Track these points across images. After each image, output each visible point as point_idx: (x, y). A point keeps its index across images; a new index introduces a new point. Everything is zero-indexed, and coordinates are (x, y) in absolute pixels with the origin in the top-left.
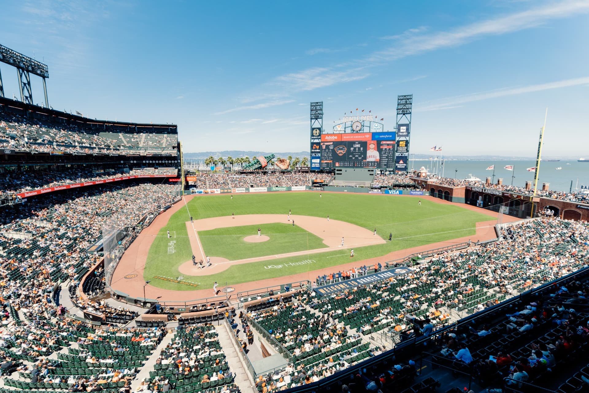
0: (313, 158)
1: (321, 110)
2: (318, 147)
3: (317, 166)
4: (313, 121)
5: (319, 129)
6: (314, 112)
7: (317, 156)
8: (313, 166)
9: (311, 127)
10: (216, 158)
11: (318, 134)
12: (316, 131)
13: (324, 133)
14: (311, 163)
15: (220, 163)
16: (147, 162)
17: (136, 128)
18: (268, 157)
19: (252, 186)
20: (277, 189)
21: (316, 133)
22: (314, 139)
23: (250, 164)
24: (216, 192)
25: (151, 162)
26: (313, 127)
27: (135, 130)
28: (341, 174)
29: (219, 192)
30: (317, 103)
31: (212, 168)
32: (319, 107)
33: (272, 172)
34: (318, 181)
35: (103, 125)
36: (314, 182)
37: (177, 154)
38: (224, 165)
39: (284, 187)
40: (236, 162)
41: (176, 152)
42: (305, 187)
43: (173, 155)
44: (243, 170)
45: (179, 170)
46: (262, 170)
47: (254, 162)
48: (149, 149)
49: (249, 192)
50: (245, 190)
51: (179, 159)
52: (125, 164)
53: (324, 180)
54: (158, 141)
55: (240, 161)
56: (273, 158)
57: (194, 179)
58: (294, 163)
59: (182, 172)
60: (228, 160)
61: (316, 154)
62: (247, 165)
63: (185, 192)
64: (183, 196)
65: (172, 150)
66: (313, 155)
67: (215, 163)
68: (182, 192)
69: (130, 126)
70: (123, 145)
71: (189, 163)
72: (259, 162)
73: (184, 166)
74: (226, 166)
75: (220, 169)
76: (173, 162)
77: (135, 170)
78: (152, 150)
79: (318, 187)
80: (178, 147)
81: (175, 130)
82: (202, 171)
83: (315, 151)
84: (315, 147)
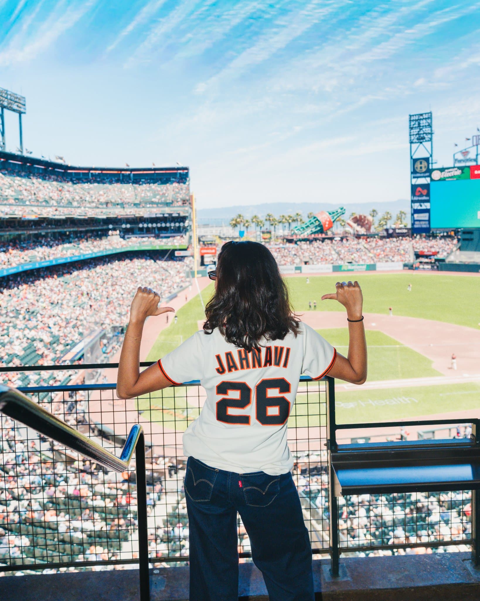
0: (416, 211)
1: (430, 126)
2: (425, 192)
3: (424, 226)
4: (414, 146)
5: (427, 160)
6: (415, 131)
7: (424, 207)
8: (416, 226)
9: (411, 158)
10: (248, 216)
11: (424, 170)
12: (421, 163)
13: (435, 166)
14: (414, 221)
15: (253, 225)
16: (145, 225)
17: (132, 175)
18: (333, 213)
19: (306, 263)
20: (350, 267)
21: (421, 168)
22: (418, 177)
23: (304, 226)
25: (150, 225)
26: (414, 157)
27: (130, 179)
28: (472, 240)
30: (421, 115)
31: (241, 234)
32: (424, 121)
33: (342, 239)
34: (426, 253)
35: (88, 174)
36: (418, 256)
37: (188, 213)
38: (261, 227)
39: (362, 265)
40: (280, 222)
41: (187, 209)
42: (401, 264)
43: (182, 214)
44: (292, 236)
45: (190, 237)
46: (324, 236)
47: (310, 221)
48: (148, 206)
49: (301, 272)
50: (294, 269)
51: (191, 220)
52: (114, 229)
53: (437, 250)
54: (161, 193)
55: (286, 219)
56: (343, 214)
57: (213, 251)
58: (382, 222)
59: (195, 241)
60: (266, 220)
61: (422, 204)
62: (299, 228)
63: (198, 272)
64: (196, 279)
65: (180, 206)
66: (417, 206)
67: (246, 225)
68: (194, 272)
69: (123, 172)
70: (113, 201)
71: (206, 225)
72: (319, 221)
73: (198, 230)
74: (264, 229)
75: (255, 235)
76: (182, 224)
77: (128, 238)
78: (153, 207)
79: (427, 263)
80: (191, 202)
81: (187, 175)
82: (226, 238)
83: (420, 198)
84: (419, 191)
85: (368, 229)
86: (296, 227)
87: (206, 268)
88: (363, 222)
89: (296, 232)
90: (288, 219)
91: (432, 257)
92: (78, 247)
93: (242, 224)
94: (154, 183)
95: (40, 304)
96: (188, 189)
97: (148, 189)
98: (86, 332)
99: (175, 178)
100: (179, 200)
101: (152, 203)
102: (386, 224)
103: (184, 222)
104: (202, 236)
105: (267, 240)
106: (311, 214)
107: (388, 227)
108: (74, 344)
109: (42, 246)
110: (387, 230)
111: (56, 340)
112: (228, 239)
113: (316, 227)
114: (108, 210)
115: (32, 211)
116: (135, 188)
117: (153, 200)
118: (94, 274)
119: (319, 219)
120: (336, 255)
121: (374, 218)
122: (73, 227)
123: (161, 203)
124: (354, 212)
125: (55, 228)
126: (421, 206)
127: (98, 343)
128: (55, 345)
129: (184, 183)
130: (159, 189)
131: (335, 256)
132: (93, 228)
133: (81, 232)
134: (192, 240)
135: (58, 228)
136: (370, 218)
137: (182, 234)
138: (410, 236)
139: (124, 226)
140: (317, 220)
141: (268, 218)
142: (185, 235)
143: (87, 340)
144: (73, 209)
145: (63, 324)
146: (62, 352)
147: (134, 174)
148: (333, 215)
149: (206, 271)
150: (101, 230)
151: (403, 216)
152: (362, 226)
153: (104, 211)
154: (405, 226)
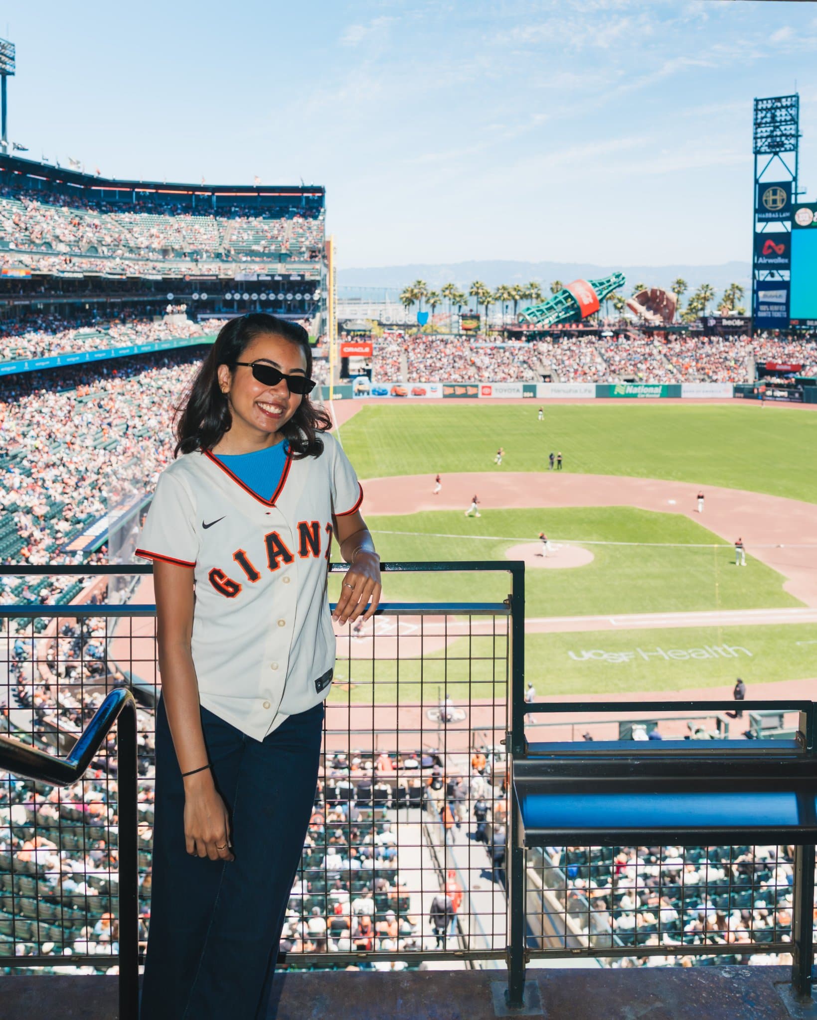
0: (762, 286)
1: (794, 121)
2: (781, 249)
3: (778, 315)
5: (787, 186)
6: (765, 131)
7: (777, 278)
8: (760, 314)
9: (756, 181)
10: (435, 285)
11: (780, 205)
12: (775, 193)
14: (758, 304)
15: (446, 301)
16: (237, 296)
17: (214, 199)
18: (602, 284)
19: (546, 378)
20: (630, 389)
21: (775, 202)
22: (767, 220)
23: (544, 307)
24: (429, 395)
25: (246, 297)
26: (763, 180)
27: (211, 207)
29: (440, 394)
30: (779, 99)
31: (422, 317)
32: (784, 112)
33: (616, 334)
34: (778, 367)
35: (129, 194)
36: (763, 371)
37: (320, 274)
38: (460, 307)
39: (654, 386)
40: (496, 299)
41: (318, 266)
42: (730, 386)
43: (308, 277)
44: (519, 325)
45: (323, 322)
46: (581, 327)
47: (556, 298)
48: (244, 259)
49: (535, 397)
50: (521, 389)
51: (325, 289)
52: (177, 302)
53: (802, 362)
54: (269, 235)
55: (509, 294)
56: (620, 286)
57: (367, 350)
58: (695, 304)
59: (331, 328)
60: (471, 293)
61: (775, 272)
62: (533, 310)
63: (336, 390)
64: (331, 402)
65: (306, 262)
66: (763, 275)
67: (432, 301)
68: (328, 388)
69: (197, 193)
70: (177, 247)
71: (355, 300)
72: (573, 299)
73: (339, 308)
74: (465, 310)
75: (448, 321)
76: (307, 297)
77: (203, 320)
78: (253, 262)
79: (779, 386)
80: (326, 253)
81: (320, 202)
82: (392, 325)
83: (771, 261)
84: (770, 247)
85: (668, 317)
86: (528, 309)
87: (351, 382)
88: (658, 304)
89: (528, 318)
90: (514, 293)
91: (791, 375)
92: (107, 334)
93: (424, 299)
94: (256, 216)
95: (28, 441)
96: (321, 230)
97: (245, 226)
98: (115, 498)
99: (297, 208)
100: (304, 249)
101: (252, 253)
102: (703, 309)
103: (312, 293)
104: (346, 321)
105: (470, 333)
106: (557, 283)
107: (707, 313)
108: (91, 520)
109: (36, 330)
110: (704, 320)
111: (57, 511)
112: (395, 328)
113: (567, 310)
114: (167, 265)
115: (21, 262)
116: (220, 225)
117: (255, 247)
118: (136, 386)
119: (573, 294)
120: (605, 365)
121: (681, 297)
122: (99, 296)
123: (269, 255)
124: (640, 284)
125: (64, 297)
126: (772, 275)
127: (138, 518)
128: (54, 521)
129: (315, 217)
130: (266, 227)
131: (602, 367)
132: (136, 299)
133: (113, 305)
134: (327, 328)
135: (69, 297)
136: (673, 296)
137: (306, 316)
138: (750, 332)
139: (195, 296)
140: (570, 296)
141: (475, 289)
142: (314, 317)
143: (116, 514)
144: (98, 262)
145: (72, 481)
146: (67, 534)
147: (217, 197)
148: (601, 287)
149: (351, 387)
150: (151, 303)
151: (738, 294)
152: (656, 311)
153: (159, 266)
154: (740, 313)
